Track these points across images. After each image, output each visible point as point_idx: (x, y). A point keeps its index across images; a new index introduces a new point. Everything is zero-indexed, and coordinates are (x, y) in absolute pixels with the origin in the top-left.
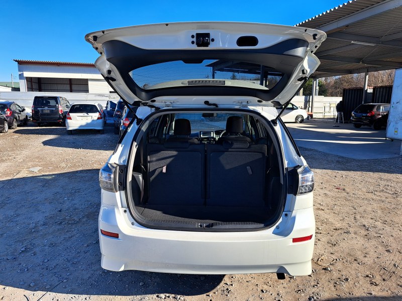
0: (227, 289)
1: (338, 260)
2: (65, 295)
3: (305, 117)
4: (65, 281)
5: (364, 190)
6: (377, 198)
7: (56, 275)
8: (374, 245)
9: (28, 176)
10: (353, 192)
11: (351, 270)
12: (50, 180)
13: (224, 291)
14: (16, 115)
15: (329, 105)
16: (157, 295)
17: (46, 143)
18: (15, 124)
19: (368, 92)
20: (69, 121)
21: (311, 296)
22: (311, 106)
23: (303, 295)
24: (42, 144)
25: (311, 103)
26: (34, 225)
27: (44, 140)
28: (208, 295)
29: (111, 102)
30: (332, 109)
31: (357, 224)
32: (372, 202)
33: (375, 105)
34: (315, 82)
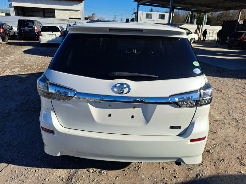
0: (138, 166)
1: (217, 144)
2: (21, 167)
3: (197, 39)
4: (22, 156)
5: (235, 91)
6: (244, 97)
7: (17, 151)
8: (242, 134)
9: (10, 75)
10: (228, 93)
11: (227, 153)
12: (24, 78)
13: (136, 167)
14: (7, 32)
15: (212, 31)
16: (87, 169)
17: (25, 52)
18: (7, 38)
19: (240, 23)
20: (40, 37)
21: (198, 173)
22: (200, 32)
23: (192, 172)
24: (23, 53)
25: (201, 30)
26: (8, 111)
27: (25, 50)
28: (124, 171)
29: (69, 25)
30: (214, 34)
31: (230, 117)
32: (240, 101)
33: (243, 33)
34: (205, 15)
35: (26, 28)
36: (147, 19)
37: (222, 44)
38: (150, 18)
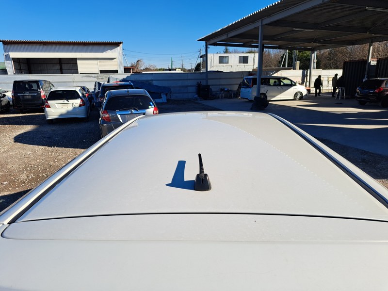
3: (305, 93)
15: (327, 79)
19: (372, 64)
20: (47, 109)
22: (308, 80)
24: (13, 141)
25: (308, 77)
29: (99, 83)
33: (383, 81)
34: (313, 55)
35: (27, 93)
36: (221, 65)
37: (346, 98)
38: (226, 63)
